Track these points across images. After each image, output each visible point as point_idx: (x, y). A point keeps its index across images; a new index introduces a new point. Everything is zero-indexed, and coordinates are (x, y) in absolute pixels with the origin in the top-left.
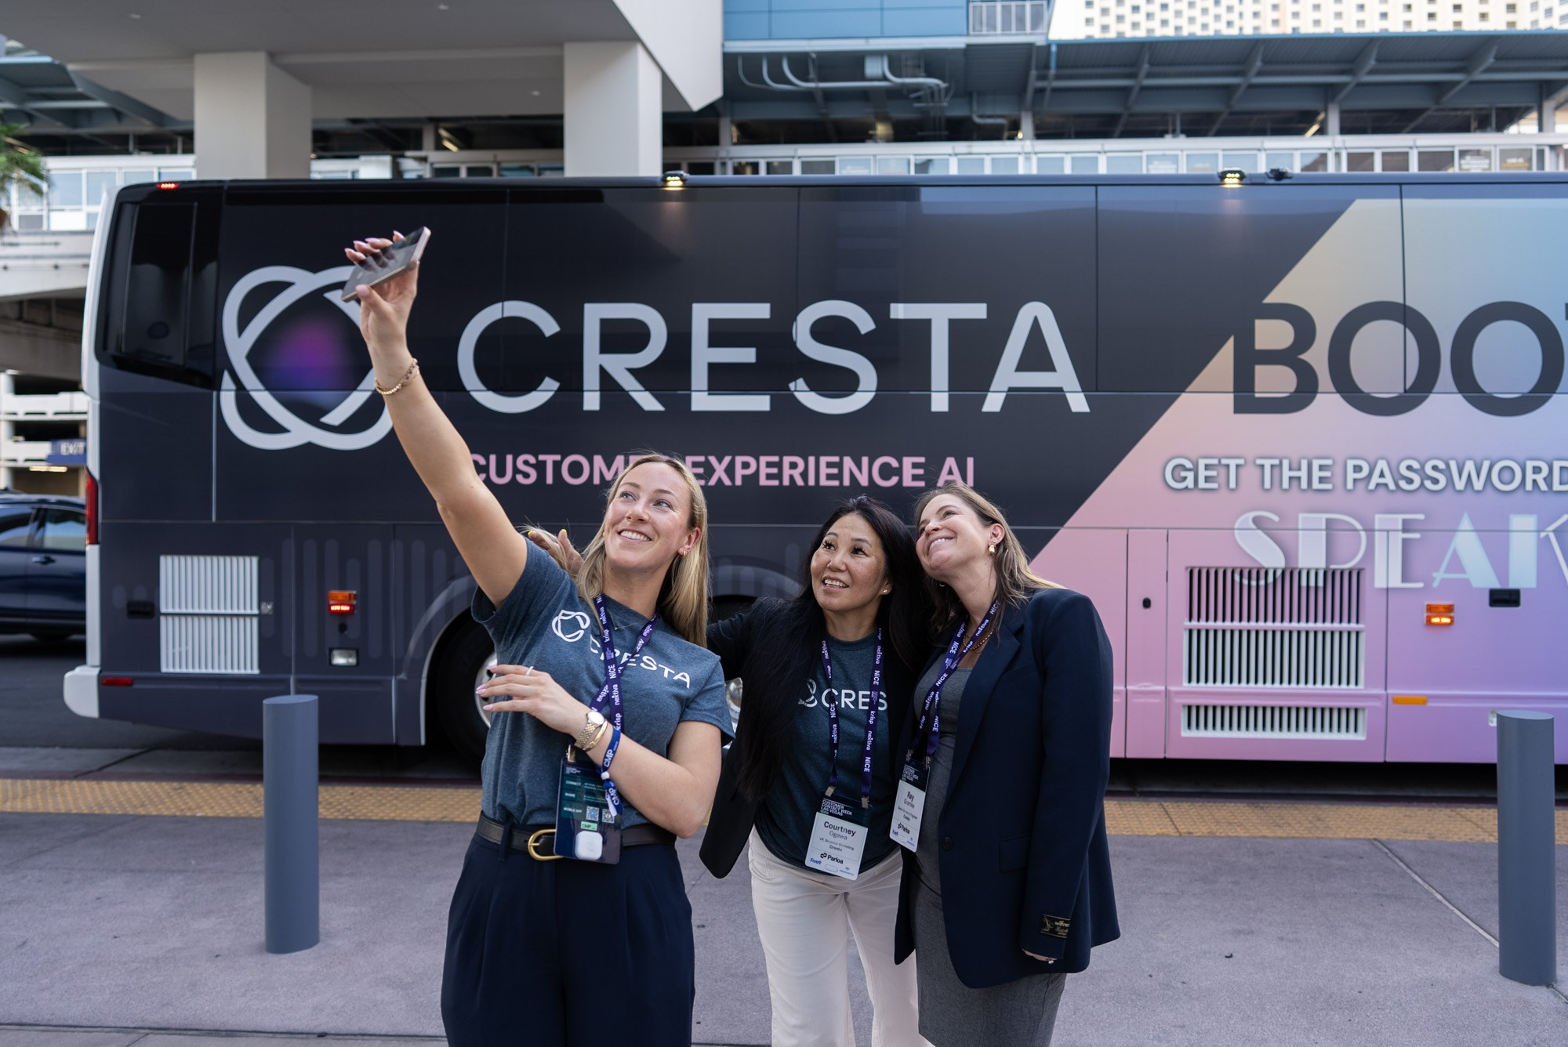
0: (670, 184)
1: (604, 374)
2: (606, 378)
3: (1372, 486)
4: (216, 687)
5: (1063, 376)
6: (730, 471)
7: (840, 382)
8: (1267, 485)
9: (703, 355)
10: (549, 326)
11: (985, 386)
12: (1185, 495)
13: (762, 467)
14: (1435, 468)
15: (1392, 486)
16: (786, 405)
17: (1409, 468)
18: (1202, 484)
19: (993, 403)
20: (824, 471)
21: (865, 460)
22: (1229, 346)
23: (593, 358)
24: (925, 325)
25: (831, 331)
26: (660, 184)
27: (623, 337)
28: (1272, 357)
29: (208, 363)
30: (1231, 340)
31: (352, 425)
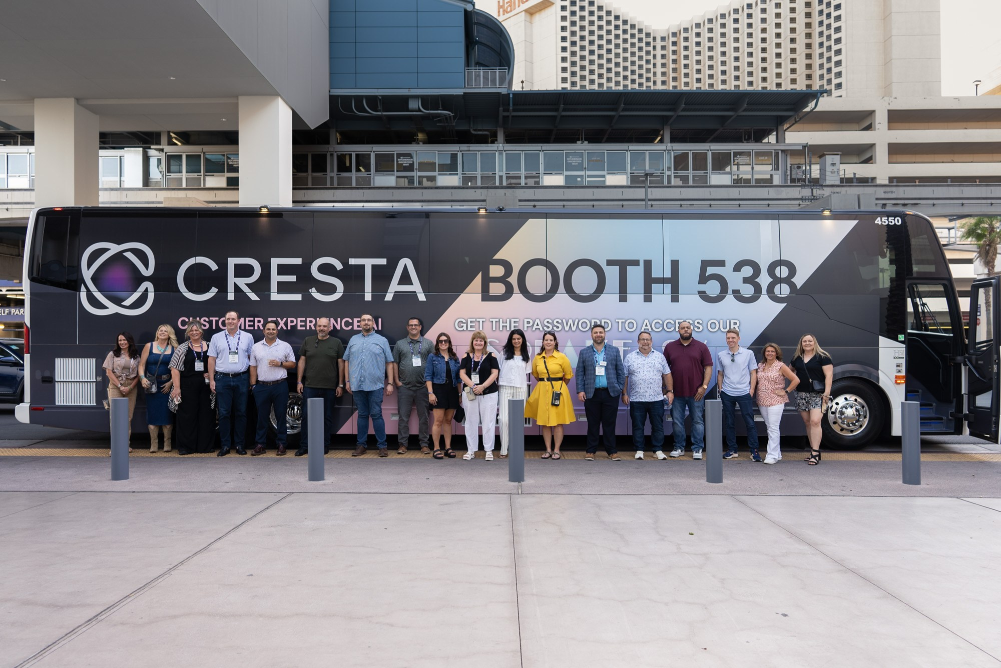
0: (263, 210)
1: (235, 285)
2: (237, 289)
3: (534, 329)
4: (79, 411)
5: (416, 287)
6: (286, 324)
7: (329, 289)
8: (494, 329)
9: (275, 278)
10: (214, 267)
11: (386, 291)
12: (463, 332)
13: (298, 322)
14: (557, 322)
15: (541, 329)
16: (308, 298)
17: (548, 322)
18: (469, 329)
19: (389, 297)
21: (339, 319)
22: (480, 275)
23: (232, 280)
24: (363, 267)
25: (326, 269)
26: (259, 210)
27: (243, 271)
28: (496, 280)
29: (76, 283)
30: (481, 272)
31: (134, 306)
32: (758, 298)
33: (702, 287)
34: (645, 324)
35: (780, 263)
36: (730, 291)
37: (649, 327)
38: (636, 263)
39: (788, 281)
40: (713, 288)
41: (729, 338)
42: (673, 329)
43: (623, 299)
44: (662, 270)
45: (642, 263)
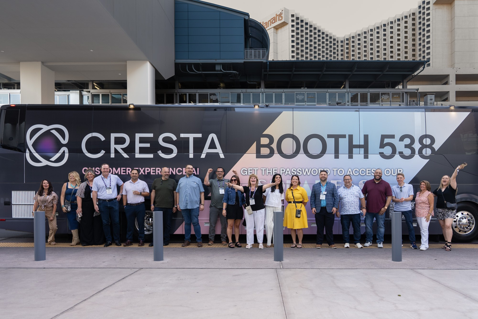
0: (131, 106)
1: (115, 149)
2: (116, 151)
3: (286, 174)
4: (26, 221)
5: (219, 150)
6: (144, 171)
7: (169, 151)
8: (263, 174)
9: (138, 145)
10: (103, 138)
11: (201, 152)
12: (246, 176)
13: (151, 170)
14: (299, 170)
15: (290, 174)
16: (157, 157)
17: (294, 170)
19: (203, 156)
21: (175, 169)
22: (255, 143)
23: (113, 146)
24: (188, 138)
25: (167, 140)
26: (128, 106)
27: (120, 141)
28: (264, 146)
29: (23, 147)
30: (255, 142)
31: (57, 161)
32: (413, 156)
33: (382, 150)
34: (349, 171)
35: (426, 136)
36: (397, 152)
37: (351, 173)
38: (344, 136)
39: (430, 146)
40: (388, 150)
41: (398, 178)
42: (365, 174)
43: (337, 157)
44: (358, 140)
45: (347, 137)
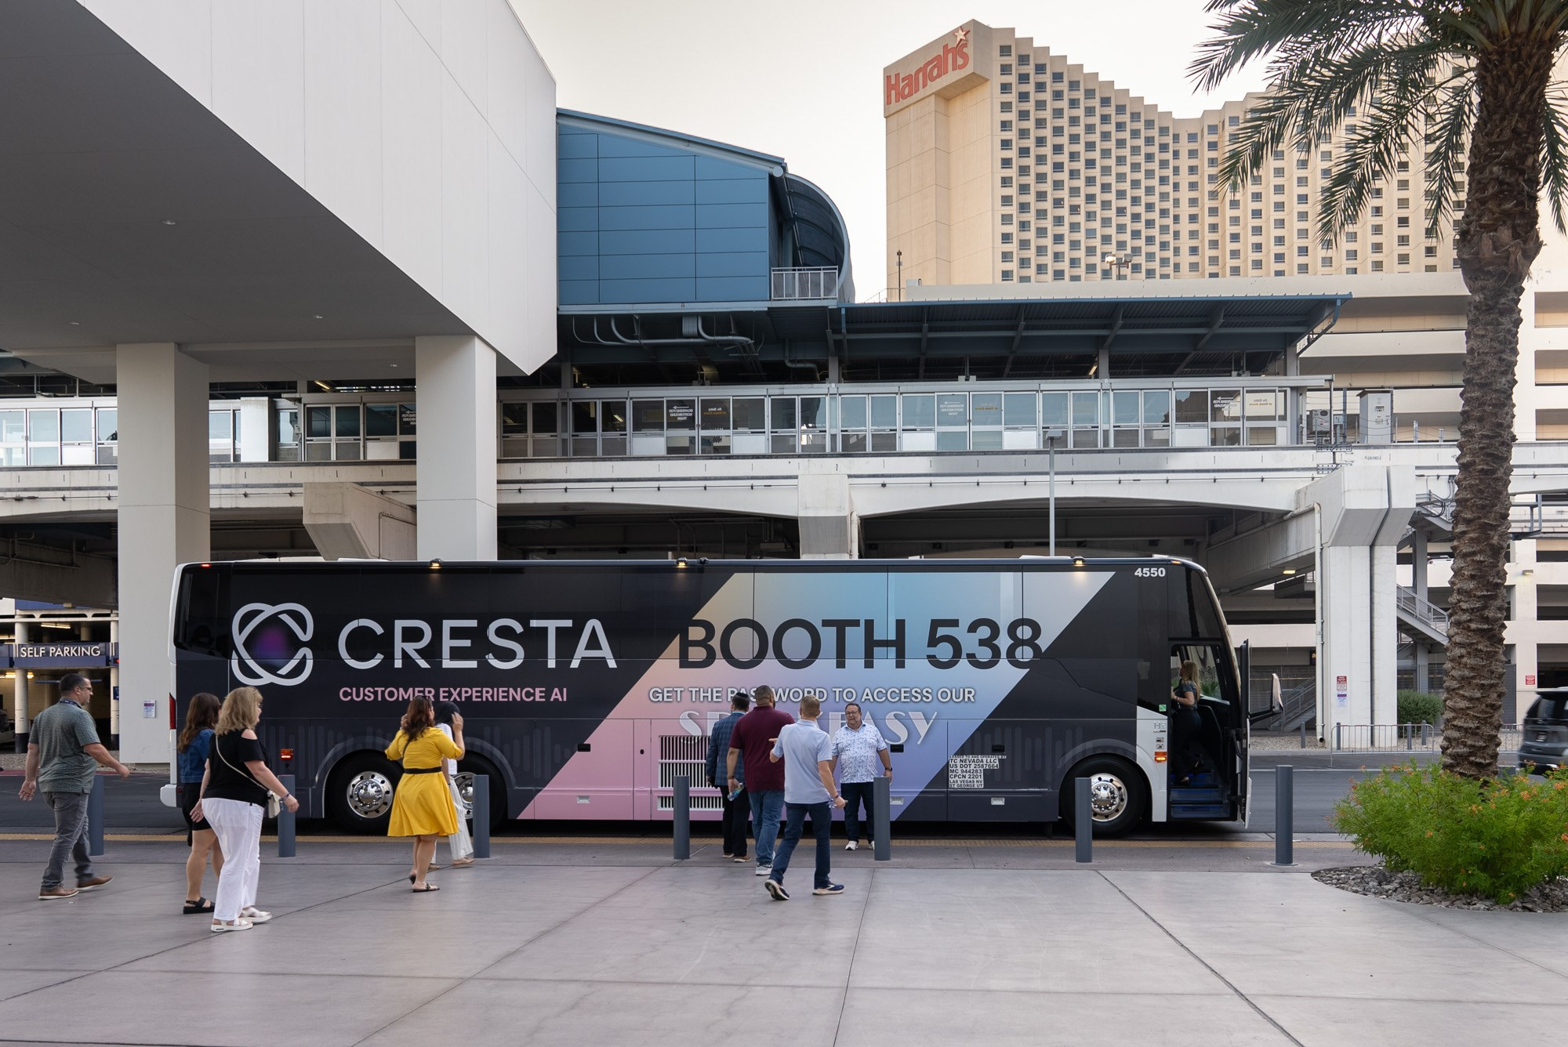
0: (434, 565)
1: (403, 651)
2: (404, 653)
5: (606, 652)
6: (460, 694)
7: (507, 655)
8: (694, 700)
9: (447, 643)
10: (379, 630)
11: (572, 657)
12: (659, 704)
13: (473, 692)
16: (484, 665)
18: (665, 699)
19: (575, 664)
20: (501, 694)
21: (519, 689)
22: (677, 639)
23: (399, 645)
24: (546, 629)
25: (503, 632)
26: (429, 565)
27: (412, 635)
28: (696, 643)
29: (226, 647)
30: (678, 636)
31: (290, 675)
32: (996, 663)
33: (932, 651)
34: (865, 694)
35: (1023, 622)
36: (964, 655)
37: (870, 697)
38: (855, 623)
39: (1031, 643)
40: (944, 651)
42: (897, 699)
43: (841, 664)
44: (885, 631)
45: (862, 624)
